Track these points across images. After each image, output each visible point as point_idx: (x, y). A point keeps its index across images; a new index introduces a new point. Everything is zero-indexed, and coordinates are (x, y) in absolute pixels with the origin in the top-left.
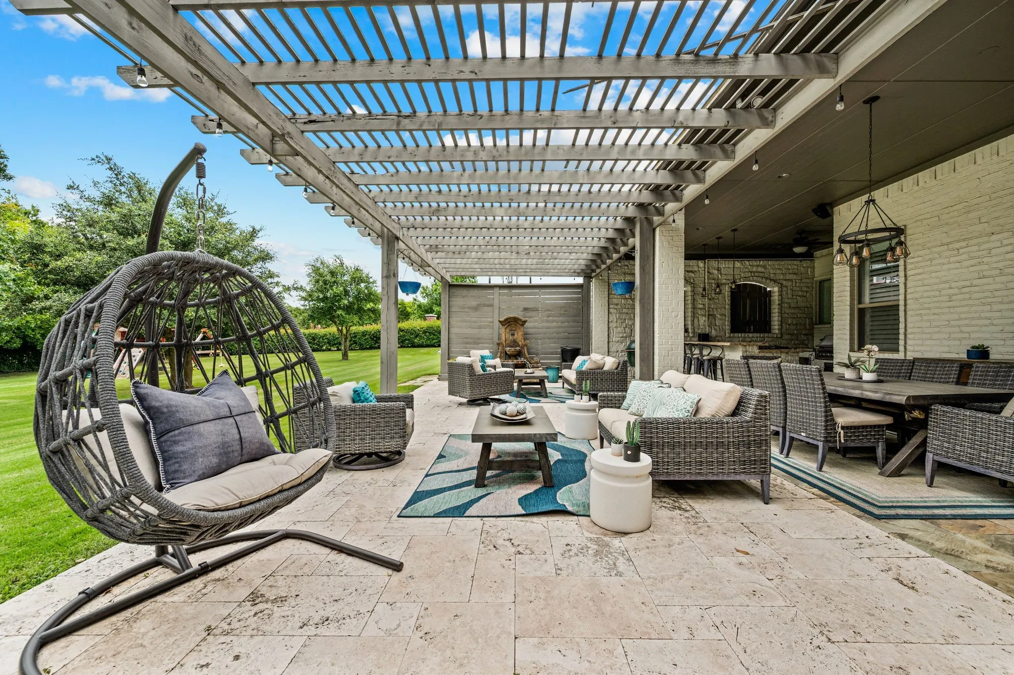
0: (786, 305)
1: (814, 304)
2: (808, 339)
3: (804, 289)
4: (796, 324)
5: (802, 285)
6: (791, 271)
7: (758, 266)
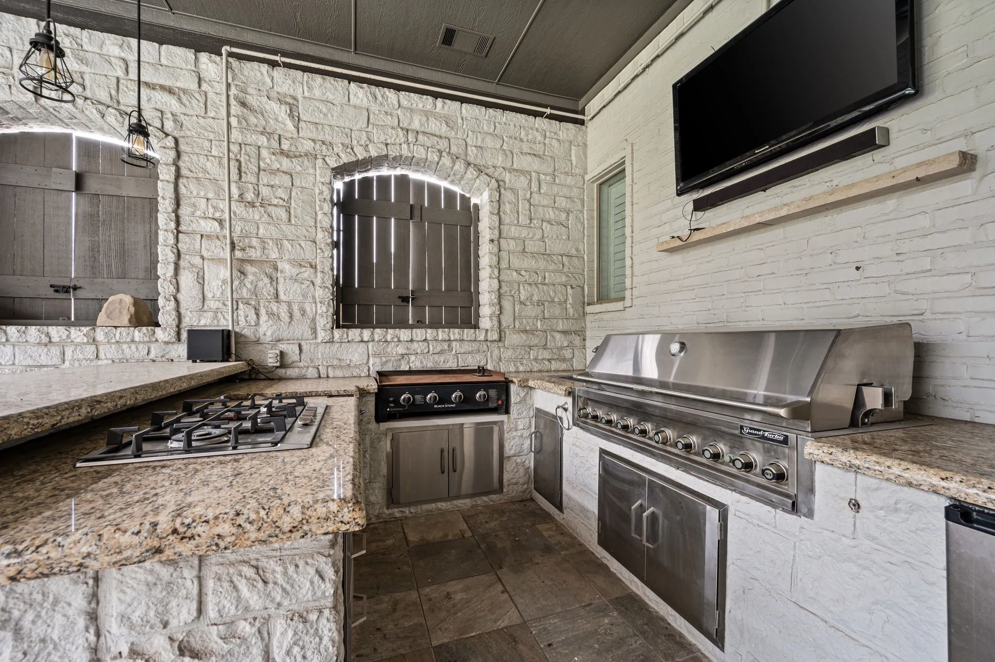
0: (512, 243)
1: (588, 248)
2: (571, 345)
3: (562, 202)
4: (540, 303)
5: (555, 189)
6: (526, 149)
7: (427, 114)
